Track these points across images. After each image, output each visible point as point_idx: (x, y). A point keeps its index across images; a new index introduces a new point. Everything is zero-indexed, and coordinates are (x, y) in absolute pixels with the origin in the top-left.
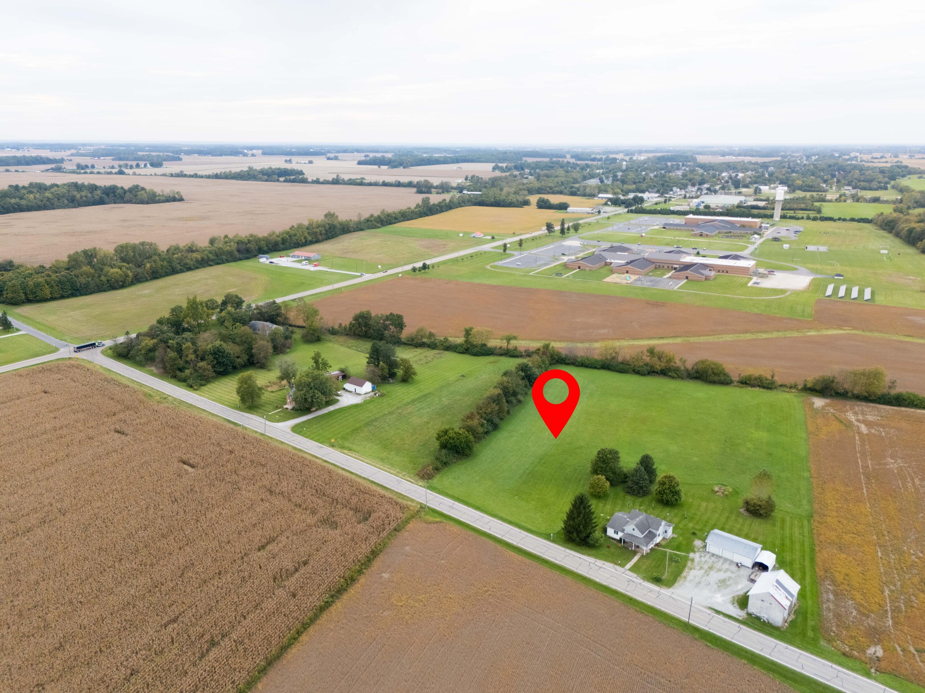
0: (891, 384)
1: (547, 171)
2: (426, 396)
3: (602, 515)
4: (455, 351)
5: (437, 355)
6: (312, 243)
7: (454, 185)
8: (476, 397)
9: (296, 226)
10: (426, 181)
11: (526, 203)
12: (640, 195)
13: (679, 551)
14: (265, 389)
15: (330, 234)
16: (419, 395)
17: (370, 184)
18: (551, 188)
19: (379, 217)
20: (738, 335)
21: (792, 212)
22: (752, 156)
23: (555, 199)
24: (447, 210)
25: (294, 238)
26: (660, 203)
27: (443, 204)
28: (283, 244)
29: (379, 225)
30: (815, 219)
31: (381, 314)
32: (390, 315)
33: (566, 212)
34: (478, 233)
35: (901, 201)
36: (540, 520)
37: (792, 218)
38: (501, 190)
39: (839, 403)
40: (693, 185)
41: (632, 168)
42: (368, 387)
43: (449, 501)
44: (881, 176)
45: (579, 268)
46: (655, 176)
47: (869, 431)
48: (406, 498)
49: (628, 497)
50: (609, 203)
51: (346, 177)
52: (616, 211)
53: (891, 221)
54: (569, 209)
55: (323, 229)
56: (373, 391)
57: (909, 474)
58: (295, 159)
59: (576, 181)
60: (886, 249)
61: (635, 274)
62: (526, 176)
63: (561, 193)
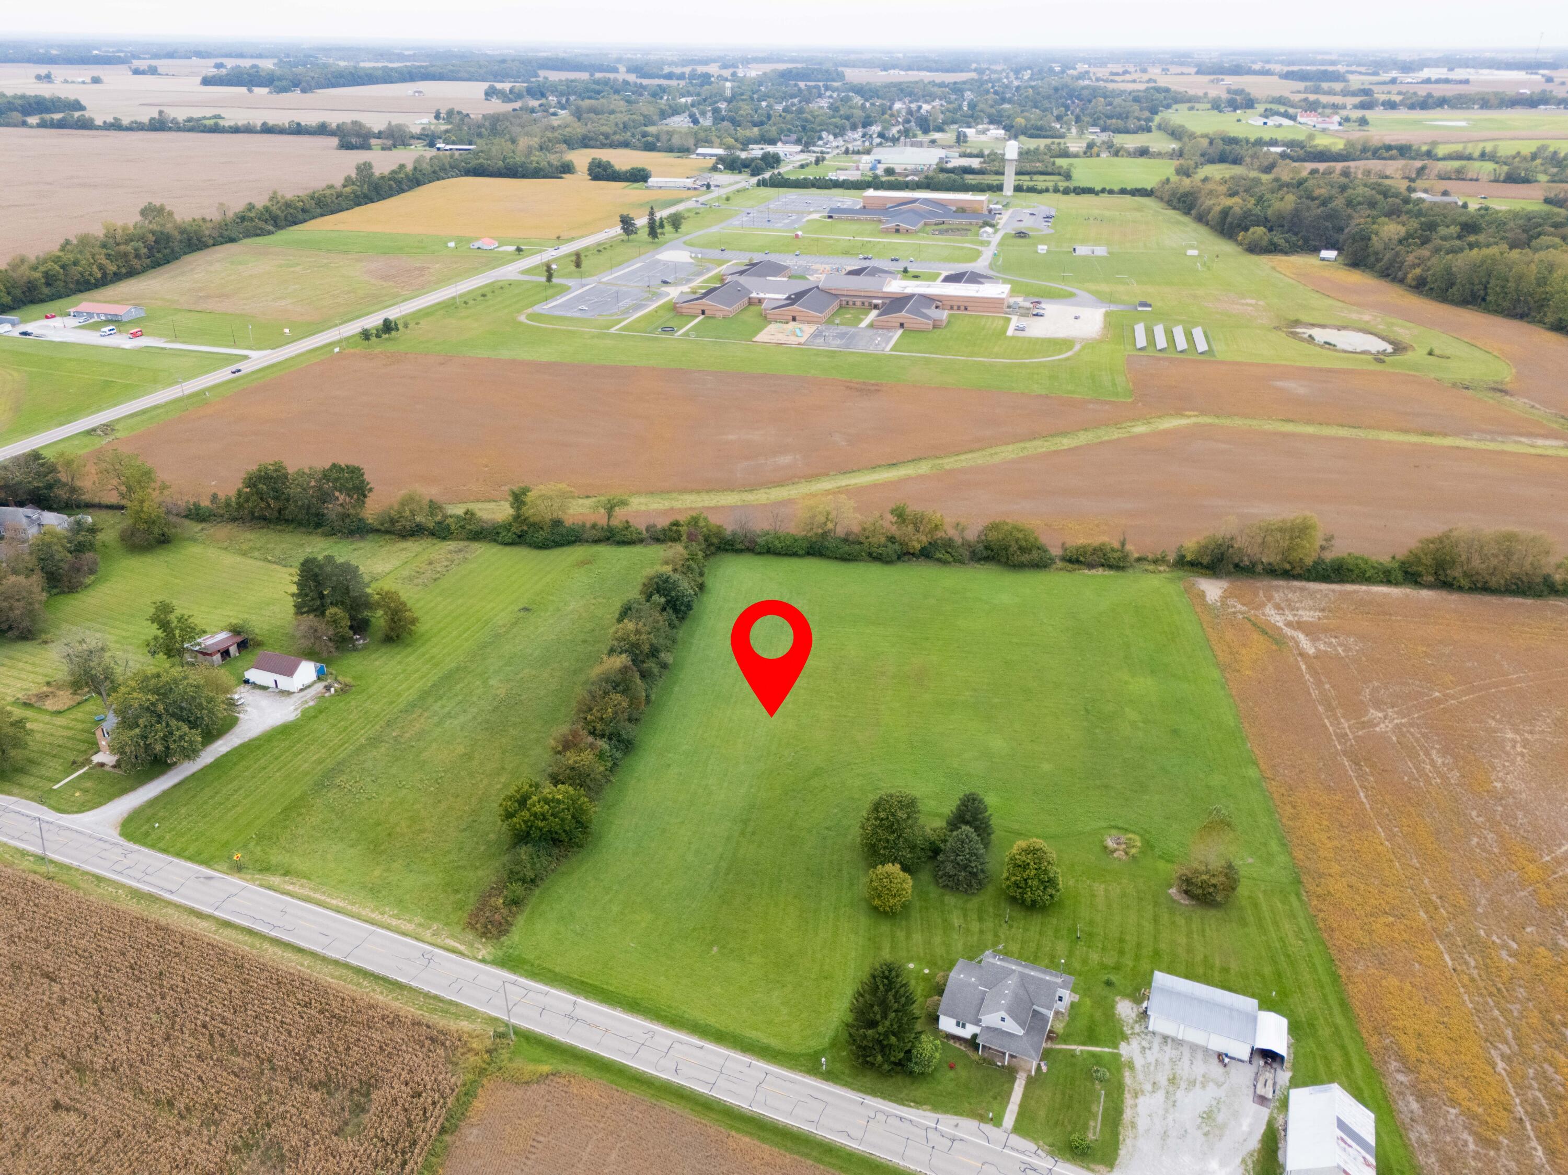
0: (1324, 543)
1: (593, 102)
2: (449, 678)
3: (911, 966)
4: (495, 541)
5: (455, 556)
6: (118, 277)
7: (416, 130)
8: (567, 664)
9: (75, 242)
10: (355, 123)
11: (567, 169)
12: (770, 149)
13: (1097, 1045)
14: (38, 704)
15: (159, 255)
16: (433, 678)
17: (236, 130)
18: (607, 136)
19: (267, 209)
20: (1022, 445)
21: (1027, 177)
22: (930, 70)
23: (623, 160)
24: (411, 188)
25: (75, 271)
26: (807, 165)
27: (402, 175)
28: (48, 284)
29: (271, 228)
30: (1066, 192)
31: (310, 468)
32: (331, 469)
33: (647, 188)
34: (487, 240)
35: (1180, 154)
36: (784, 1010)
37: (1031, 190)
38: (513, 141)
39: (1244, 585)
40: (854, 128)
41: (742, 94)
42: (307, 671)
43: (561, 998)
44: (1136, 107)
45: (703, 312)
46: (785, 110)
47: (1316, 648)
48: (453, 1009)
49: (951, 900)
50: (720, 166)
51: (180, 114)
52: (737, 183)
53: (1186, 195)
54: (652, 181)
55: (141, 244)
56: (319, 679)
57: (1417, 740)
58: (59, 72)
59: (649, 121)
60: (1192, 247)
61: (808, 322)
62: (552, 110)
63: (626, 145)
